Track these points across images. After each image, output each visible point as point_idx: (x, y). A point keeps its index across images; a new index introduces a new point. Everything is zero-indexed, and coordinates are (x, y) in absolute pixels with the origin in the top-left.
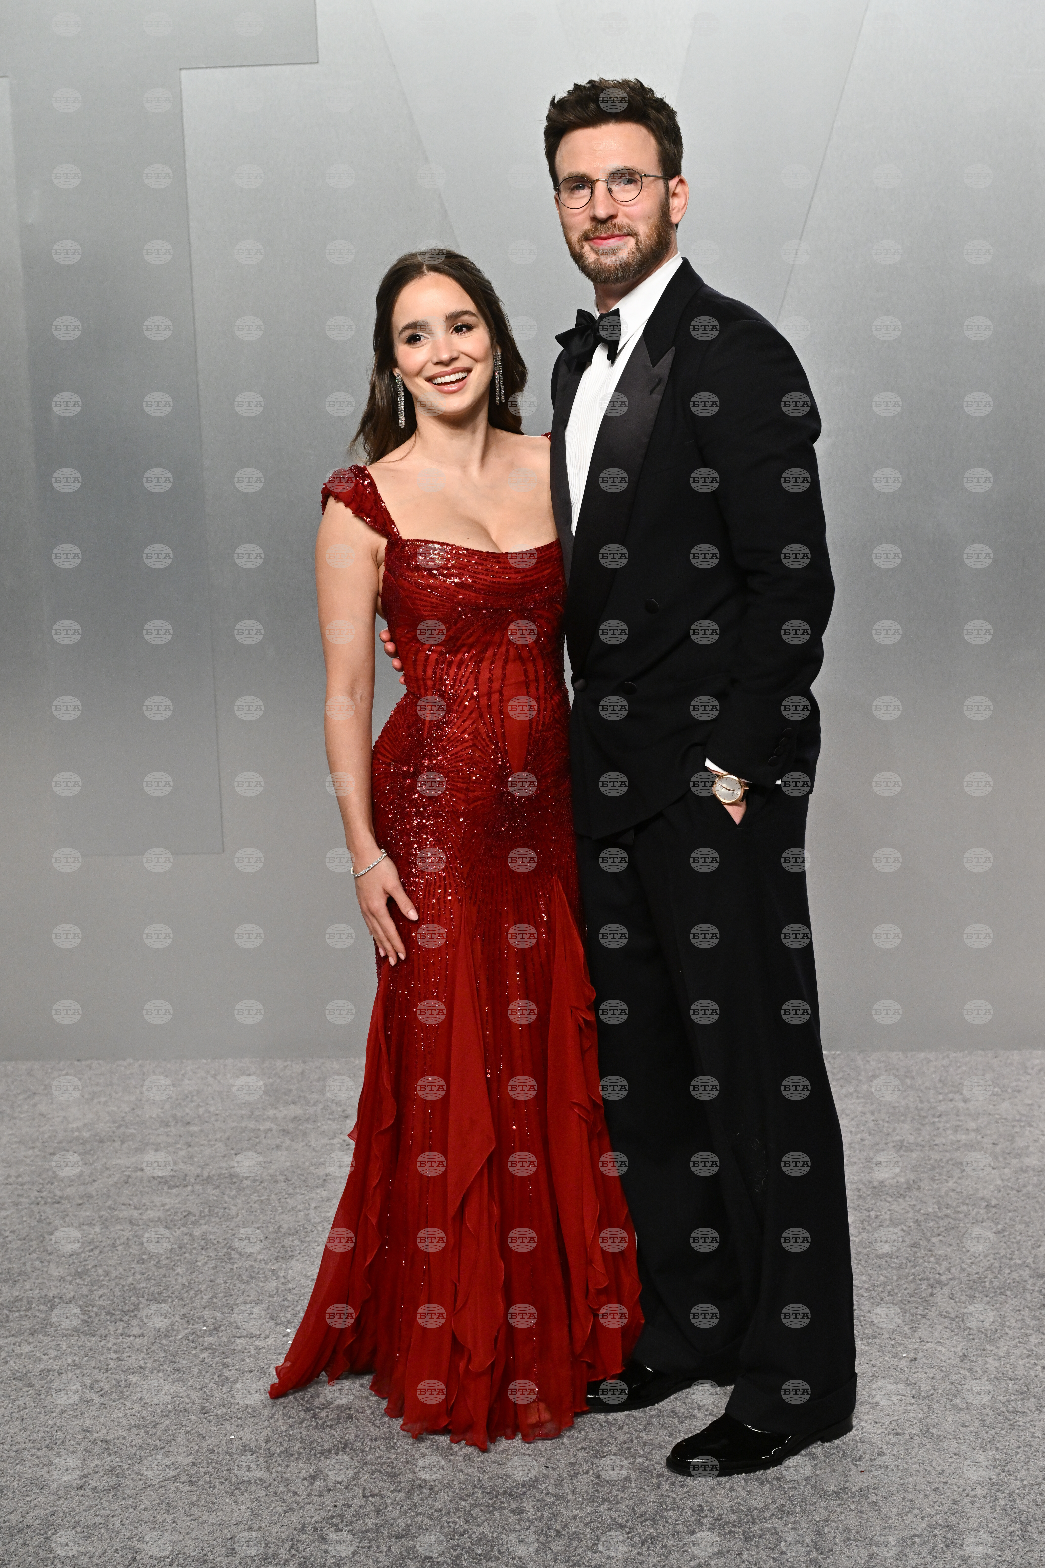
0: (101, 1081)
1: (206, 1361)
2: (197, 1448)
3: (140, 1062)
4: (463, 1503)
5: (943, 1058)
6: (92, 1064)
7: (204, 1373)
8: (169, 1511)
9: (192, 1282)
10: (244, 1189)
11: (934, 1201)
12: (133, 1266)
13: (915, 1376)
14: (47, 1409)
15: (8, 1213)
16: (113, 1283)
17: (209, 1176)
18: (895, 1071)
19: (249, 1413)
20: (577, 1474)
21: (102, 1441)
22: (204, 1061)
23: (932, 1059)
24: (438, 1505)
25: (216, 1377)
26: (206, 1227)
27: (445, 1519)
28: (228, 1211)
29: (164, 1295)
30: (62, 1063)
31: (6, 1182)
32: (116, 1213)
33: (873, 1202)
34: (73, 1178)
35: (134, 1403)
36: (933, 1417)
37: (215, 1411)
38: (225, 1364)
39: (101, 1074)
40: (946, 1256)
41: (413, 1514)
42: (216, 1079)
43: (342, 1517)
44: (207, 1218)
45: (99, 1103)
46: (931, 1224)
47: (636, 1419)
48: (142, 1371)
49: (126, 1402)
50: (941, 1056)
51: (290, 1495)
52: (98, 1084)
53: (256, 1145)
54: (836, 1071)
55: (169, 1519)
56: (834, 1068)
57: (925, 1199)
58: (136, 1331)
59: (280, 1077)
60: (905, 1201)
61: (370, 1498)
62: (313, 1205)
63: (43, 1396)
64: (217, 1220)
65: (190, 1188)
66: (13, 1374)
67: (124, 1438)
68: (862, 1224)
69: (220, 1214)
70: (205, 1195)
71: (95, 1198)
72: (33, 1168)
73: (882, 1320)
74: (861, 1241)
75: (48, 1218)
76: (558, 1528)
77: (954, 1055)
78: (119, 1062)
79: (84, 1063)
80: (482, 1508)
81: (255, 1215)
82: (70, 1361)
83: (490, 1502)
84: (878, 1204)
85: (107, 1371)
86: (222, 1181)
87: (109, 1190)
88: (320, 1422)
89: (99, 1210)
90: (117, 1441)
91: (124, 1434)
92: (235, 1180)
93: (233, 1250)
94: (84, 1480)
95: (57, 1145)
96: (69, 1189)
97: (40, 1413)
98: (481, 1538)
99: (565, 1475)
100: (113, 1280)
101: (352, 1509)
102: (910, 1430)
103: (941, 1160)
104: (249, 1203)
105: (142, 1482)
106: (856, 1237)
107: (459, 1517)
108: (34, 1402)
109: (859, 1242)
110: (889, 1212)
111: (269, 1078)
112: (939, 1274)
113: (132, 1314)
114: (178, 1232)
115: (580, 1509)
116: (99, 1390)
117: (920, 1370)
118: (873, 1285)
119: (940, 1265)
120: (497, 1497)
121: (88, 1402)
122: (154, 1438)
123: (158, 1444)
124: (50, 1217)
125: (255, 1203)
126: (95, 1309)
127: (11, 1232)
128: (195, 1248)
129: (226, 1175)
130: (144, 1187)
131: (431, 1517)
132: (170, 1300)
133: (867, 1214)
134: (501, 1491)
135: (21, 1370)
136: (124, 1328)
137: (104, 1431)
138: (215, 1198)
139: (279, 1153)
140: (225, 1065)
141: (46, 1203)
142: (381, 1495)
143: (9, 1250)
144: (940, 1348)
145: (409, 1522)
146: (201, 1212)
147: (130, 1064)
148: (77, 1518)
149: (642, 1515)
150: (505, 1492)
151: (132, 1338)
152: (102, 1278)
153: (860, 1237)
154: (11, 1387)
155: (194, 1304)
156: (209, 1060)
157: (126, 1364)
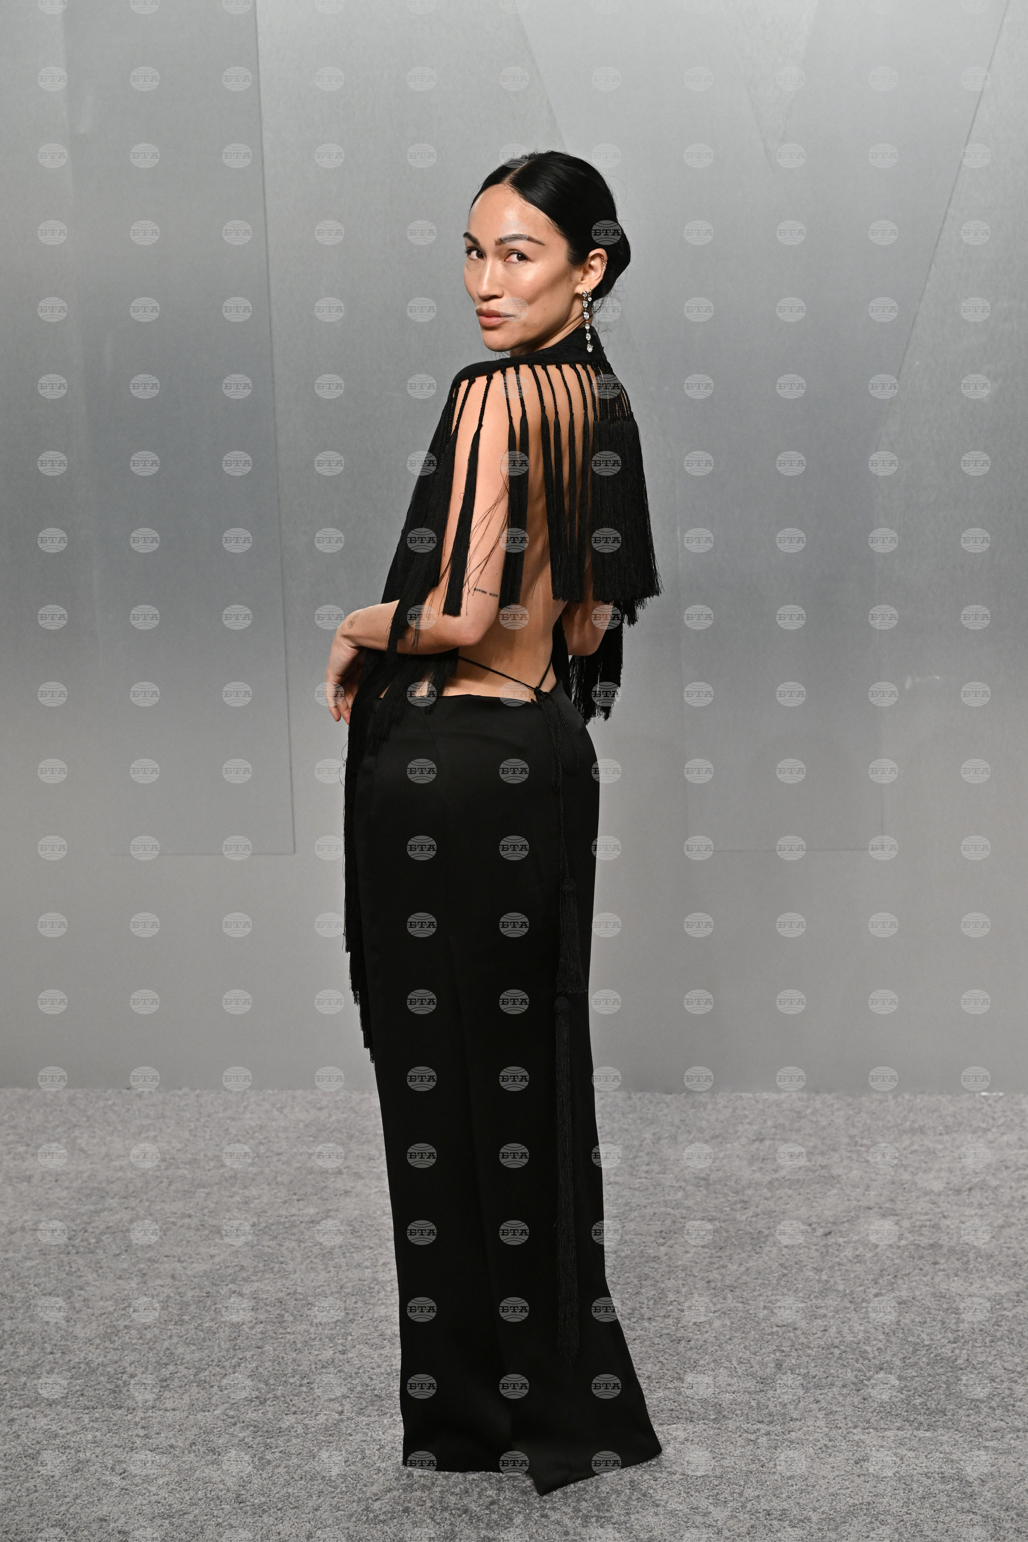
1: (246, 1440)
3: (198, 1091)
9: (237, 1347)
12: (170, 1327)
14: (59, 1494)
15: (34, 1263)
21: (119, 1532)
22: (271, 1092)
25: (256, 1459)
26: (256, 1284)
30: (110, 1091)
31: (34, 1227)
32: (156, 1265)
37: (252, 1500)
38: (268, 1445)
42: (282, 1112)
44: (259, 1274)
45: (147, 1137)
48: (172, 1450)
52: (147, 1116)
54: (996, 1116)
56: (995, 1112)
59: (356, 1112)
62: (381, 1262)
64: (272, 1276)
66: (25, 1450)
68: (1018, 1296)
69: (275, 1269)
71: (134, 1248)
72: (66, 1212)
74: (1014, 1317)
75: (79, 1270)
78: (175, 1092)
82: (90, 1437)
85: (132, 1450)
86: (281, 1231)
88: (371, 1515)
89: (138, 1262)
92: (295, 1231)
93: (287, 1312)
95: (96, 1185)
97: (52, 1497)
100: (148, 1344)
104: (309, 1257)
106: (1010, 1311)
108: (46, 1484)
109: (1013, 1317)
111: (343, 1113)
113: (165, 1384)
116: (121, 1471)
121: (108, 1486)
122: (179, 1531)
123: (184, 1538)
124: (82, 1269)
125: (316, 1257)
126: (125, 1377)
127: (35, 1285)
135: (34, 1447)
137: (123, 1520)
138: (270, 1251)
139: (348, 1200)
140: (294, 1097)
141: (77, 1253)
152: (134, 1341)
153: (1014, 1311)
154: (20, 1466)
156: (276, 1091)
157: (154, 1442)
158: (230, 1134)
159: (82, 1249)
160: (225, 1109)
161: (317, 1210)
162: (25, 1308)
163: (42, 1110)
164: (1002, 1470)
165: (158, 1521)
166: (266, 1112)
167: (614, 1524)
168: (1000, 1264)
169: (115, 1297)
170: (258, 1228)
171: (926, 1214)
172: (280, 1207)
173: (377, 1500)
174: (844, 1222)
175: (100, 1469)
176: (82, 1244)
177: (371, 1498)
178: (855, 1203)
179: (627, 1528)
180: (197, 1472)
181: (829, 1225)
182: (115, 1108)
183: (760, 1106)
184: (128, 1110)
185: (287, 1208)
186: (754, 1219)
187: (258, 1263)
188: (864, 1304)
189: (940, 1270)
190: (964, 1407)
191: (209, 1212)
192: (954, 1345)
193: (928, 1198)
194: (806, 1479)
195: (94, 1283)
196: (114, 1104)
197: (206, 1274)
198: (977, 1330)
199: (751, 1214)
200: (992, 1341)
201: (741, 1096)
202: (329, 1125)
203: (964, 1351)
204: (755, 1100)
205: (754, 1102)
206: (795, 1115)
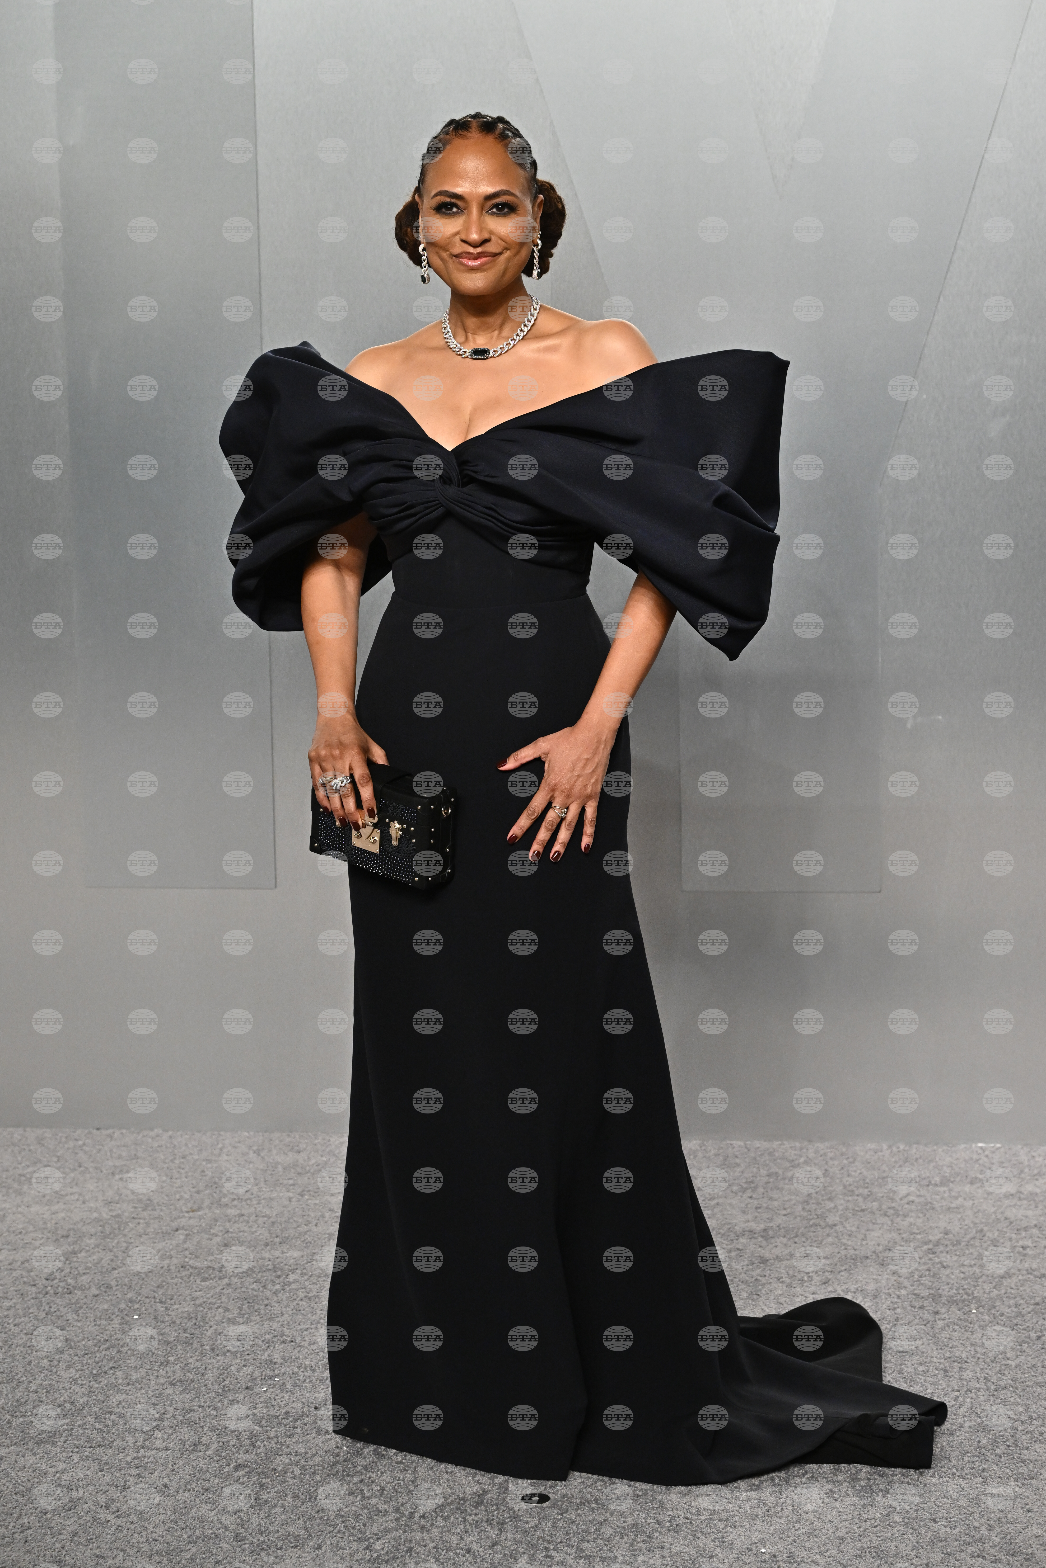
0: (124, 1154)
3: (170, 1133)
6: (114, 1133)
7: (237, 1494)
10: (290, 1283)
19: (291, 1543)
22: (246, 1134)
28: (270, 1308)
30: (79, 1132)
31: (9, 1267)
33: (1034, 1321)
34: (89, 1265)
37: (251, 1539)
39: (124, 1146)
42: (259, 1155)
45: (121, 1179)
49: (146, 1525)
52: (120, 1157)
53: (305, 1233)
56: (993, 1164)
58: (158, 1444)
59: (335, 1155)
63: (49, 1516)
65: (226, 1281)
68: (1020, 1345)
70: (243, 1289)
73: (1040, 1458)
75: (58, 1310)
78: (145, 1134)
79: (104, 1132)
81: (303, 1315)
84: (1039, 1323)
86: (264, 1274)
92: (279, 1273)
95: (72, 1226)
96: (84, 1277)
104: (295, 1299)
106: (1013, 1361)
109: (1016, 1367)
111: (322, 1156)
116: (115, 1509)
118: (1031, 1417)
124: (62, 1309)
126: (113, 1417)
129: (270, 1267)
130: (172, 1278)
133: (1027, 1335)
136: (145, 1440)
138: (255, 1293)
140: (271, 1140)
141: (56, 1294)
143: (13, 1346)
147: (158, 1136)
151: (154, 1452)
152: (120, 1381)
153: (1017, 1361)
156: (252, 1133)
158: (206, 1176)
159: (60, 1290)
160: (201, 1150)
161: (301, 1253)
162: (7, 1347)
163: (10, 1150)
164: (1010, 1516)
166: (243, 1154)
168: (1002, 1315)
169: (98, 1337)
170: (241, 1270)
171: (925, 1264)
172: (263, 1250)
173: (378, 1539)
174: (841, 1271)
175: (94, 1508)
176: (61, 1284)
177: (372, 1538)
178: (852, 1252)
181: (827, 1274)
182: (84, 1148)
183: (752, 1155)
184: (99, 1151)
185: (270, 1251)
186: (750, 1267)
187: (243, 1305)
190: (969, 1455)
191: (190, 1254)
192: (957, 1394)
193: (925, 1247)
194: (812, 1523)
195: (75, 1324)
196: (84, 1144)
199: (746, 1263)
201: (731, 1144)
202: (308, 1168)
203: (968, 1400)
204: (747, 1148)
205: (746, 1150)
206: (788, 1165)
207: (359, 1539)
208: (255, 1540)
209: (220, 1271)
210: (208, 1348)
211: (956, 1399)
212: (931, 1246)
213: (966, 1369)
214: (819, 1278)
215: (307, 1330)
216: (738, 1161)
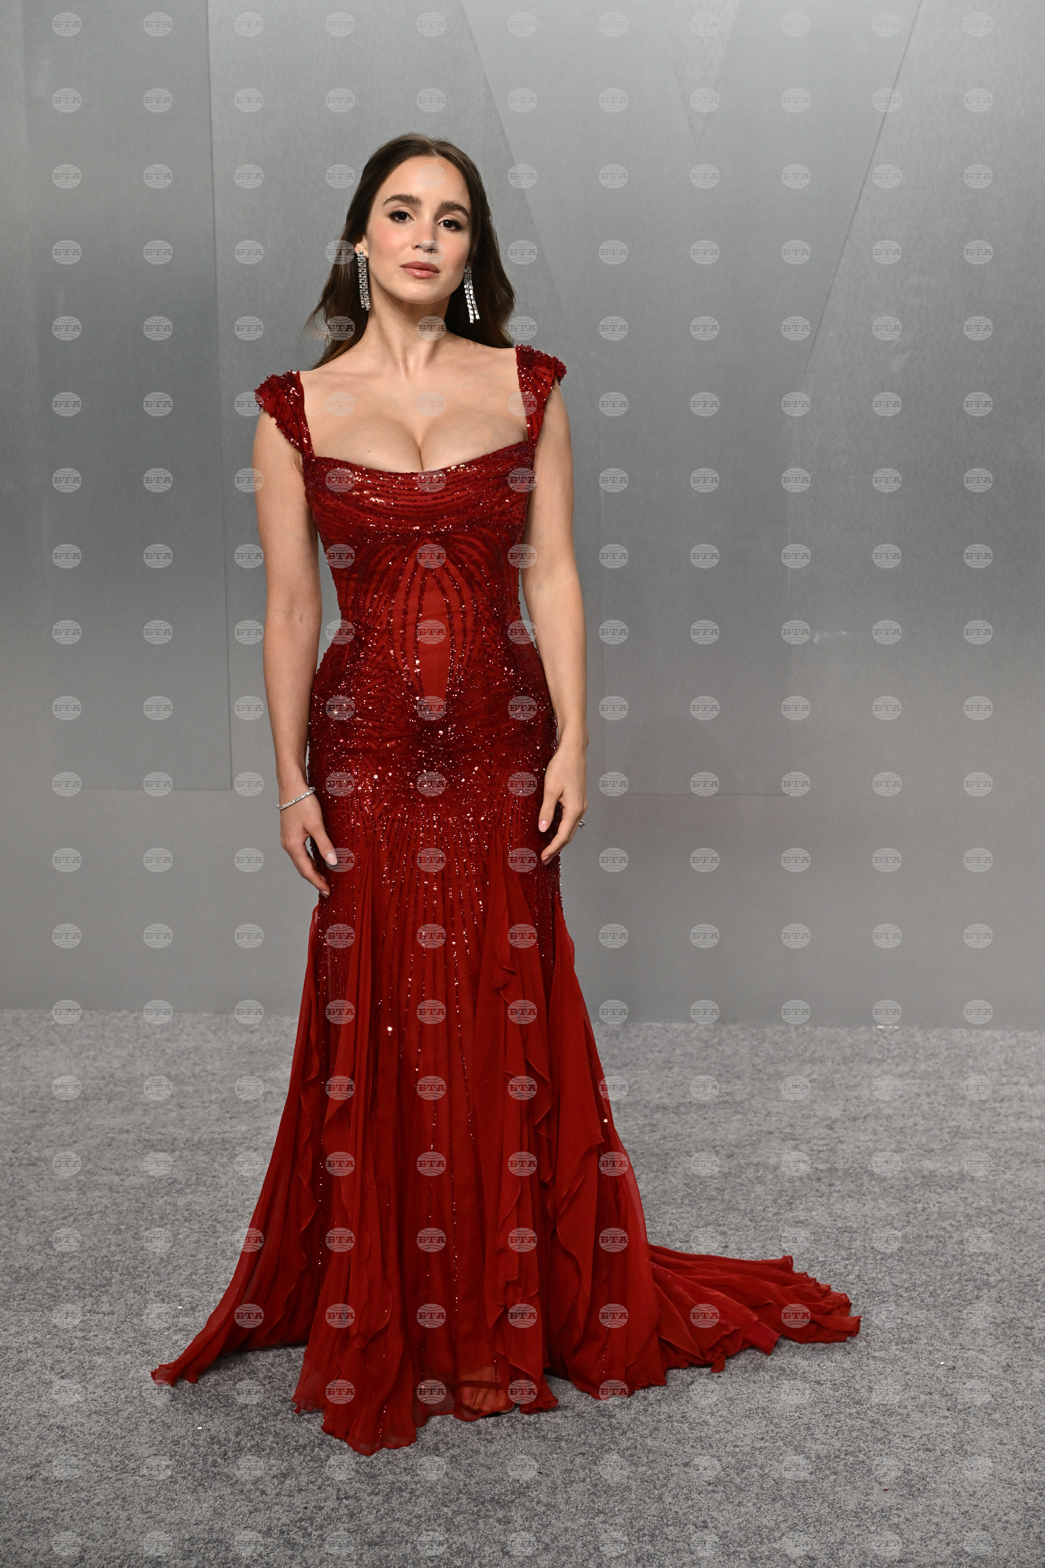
0: (92, 1034)
1: (179, 1343)
2: (161, 1438)
3: (136, 1014)
4: (446, 1510)
5: (1011, 1037)
8: (124, 1507)
9: (172, 1256)
11: (989, 1194)
12: (109, 1236)
13: (952, 1386)
16: (85, 1255)
17: (199, 1141)
18: (957, 1050)
20: (573, 1482)
21: (58, 1427)
22: (205, 1015)
23: (999, 1038)
24: (418, 1510)
26: (191, 1196)
27: (424, 1526)
29: (140, 1269)
32: (95, 1178)
33: (922, 1193)
34: (52, 1138)
35: (96, 1386)
36: (968, 1432)
39: (93, 1026)
40: (997, 1255)
41: (389, 1519)
42: (216, 1035)
43: (311, 1520)
44: (194, 1186)
45: (88, 1057)
46: (983, 1219)
47: (642, 1423)
48: (108, 1351)
49: (87, 1386)
50: (1008, 1035)
51: (258, 1493)
52: (88, 1037)
53: (254, 1108)
54: (891, 1048)
55: (123, 1515)
56: (890, 1045)
57: (978, 1192)
58: (106, 1308)
59: (286, 1035)
60: (956, 1193)
61: (344, 1501)
64: (205, 1189)
65: (177, 1153)
67: (83, 1425)
69: (208, 1182)
70: (193, 1162)
72: (9, 1126)
73: (920, 1324)
75: (21, 1180)
76: (547, 1541)
77: (1022, 1034)
78: (113, 1014)
80: (466, 1515)
81: (247, 1186)
82: (31, 1338)
83: (475, 1509)
84: (926, 1196)
85: (71, 1351)
86: (214, 1147)
87: (90, 1153)
90: (75, 1428)
91: (83, 1420)
92: (227, 1146)
93: (219, 1222)
94: (35, 1469)
96: (47, 1150)
98: (462, 1549)
99: (559, 1482)
101: (323, 1511)
102: (942, 1446)
103: (999, 1149)
105: (98, 1474)
107: (440, 1525)
110: (937, 1205)
111: (274, 1036)
112: (987, 1275)
113: (103, 1289)
114: (161, 1201)
115: (573, 1520)
116: (60, 1370)
117: (958, 1380)
119: (989, 1265)
120: (483, 1503)
121: (47, 1384)
122: (115, 1427)
123: (119, 1433)
124: (24, 1180)
126: (64, 1283)
128: (177, 1220)
131: (408, 1524)
132: (145, 1275)
133: (914, 1206)
134: (488, 1498)
137: (61, 1416)
138: (204, 1165)
141: (20, 1165)
142: (356, 1497)
144: (982, 1356)
145: (385, 1528)
146: (188, 1180)
147: (124, 1017)
148: (23, 1511)
149: (640, 1530)
150: (492, 1499)
151: (100, 1316)
153: (904, 1231)
155: (171, 1281)
156: (211, 1015)
157: (92, 1343)
159: (24, 1162)
160: (163, 1031)
161: (248, 1127)
165: (94, 1417)
167: (523, 1424)
168: (891, 1188)
171: (823, 1139)
174: (746, 1145)
178: (757, 1128)
179: (536, 1429)
180: (132, 1372)
181: (732, 1148)
183: (670, 1036)
186: (662, 1141)
188: (763, 1223)
189: (835, 1191)
192: (847, 1262)
193: (825, 1123)
195: (36, 1194)
197: (142, 1187)
198: (868, 1249)
199: (658, 1137)
200: (882, 1259)
201: (651, 1026)
203: (857, 1268)
204: (665, 1029)
205: (664, 1032)
206: (702, 1045)
207: (284, 1398)
208: (187, 1401)
209: (173, 1144)
210: (156, 1216)
211: (845, 1268)
212: (829, 1122)
213: (856, 1240)
214: (725, 1152)
215: (248, 1200)
216: (656, 1041)
